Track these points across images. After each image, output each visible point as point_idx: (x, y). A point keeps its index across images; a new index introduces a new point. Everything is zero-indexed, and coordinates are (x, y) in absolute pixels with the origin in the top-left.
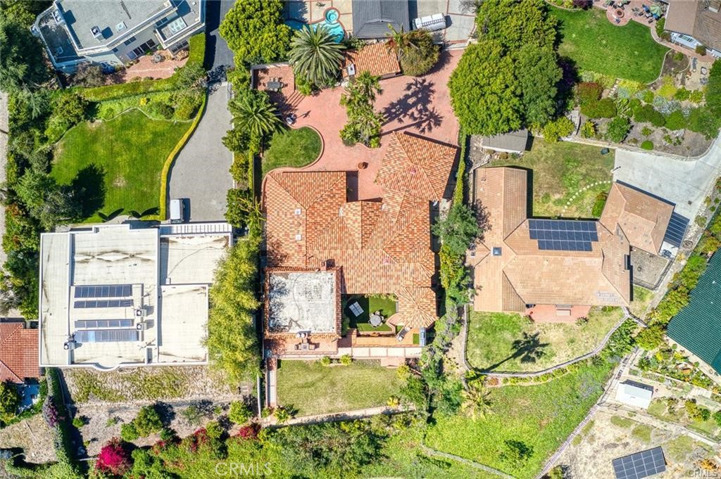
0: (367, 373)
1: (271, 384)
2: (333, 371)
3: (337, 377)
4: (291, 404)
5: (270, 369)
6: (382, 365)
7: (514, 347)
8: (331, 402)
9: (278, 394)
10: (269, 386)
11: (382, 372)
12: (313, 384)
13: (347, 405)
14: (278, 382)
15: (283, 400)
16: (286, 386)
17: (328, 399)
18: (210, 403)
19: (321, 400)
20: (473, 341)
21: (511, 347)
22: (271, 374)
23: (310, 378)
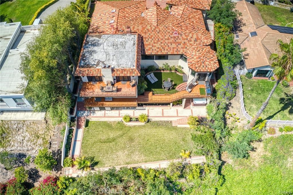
0: (161, 132)
1: (78, 139)
2: (132, 129)
3: (135, 134)
4: (93, 156)
5: (79, 127)
6: (173, 125)
7: (281, 103)
8: (129, 155)
9: (82, 147)
10: (75, 141)
11: (174, 131)
12: (114, 140)
13: (143, 157)
14: (84, 138)
15: (86, 153)
16: (91, 141)
17: (126, 152)
18: (24, 156)
19: (120, 153)
20: (249, 99)
21: (279, 102)
22: (79, 131)
23: (112, 135)
